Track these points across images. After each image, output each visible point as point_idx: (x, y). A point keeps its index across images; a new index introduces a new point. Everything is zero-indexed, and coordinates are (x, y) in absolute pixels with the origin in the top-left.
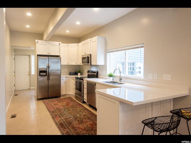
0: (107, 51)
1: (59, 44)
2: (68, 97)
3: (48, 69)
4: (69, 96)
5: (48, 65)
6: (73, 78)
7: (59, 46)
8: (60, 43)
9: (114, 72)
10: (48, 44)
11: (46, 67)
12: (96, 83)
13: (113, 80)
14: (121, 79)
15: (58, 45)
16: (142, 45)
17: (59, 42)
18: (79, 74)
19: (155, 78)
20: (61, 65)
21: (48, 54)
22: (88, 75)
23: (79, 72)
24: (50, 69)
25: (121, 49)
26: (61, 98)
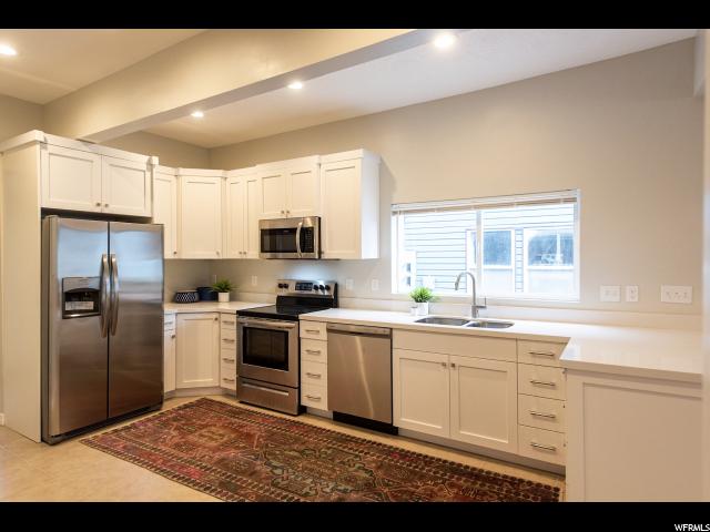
0: (387, 209)
1: (150, 165)
2: (193, 400)
3: (108, 280)
4: (196, 393)
5: (106, 260)
6: (215, 316)
7: (148, 174)
8: (155, 160)
9: (457, 284)
10: (96, 158)
11: (97, 273)
12: (391, 329)
13: (429, 313)
14: (476, 308)
15: (144, 167)
16: (566, 195)
17: (146, 158)
18: (224, 296)
19: (628, 299)
20: (164, 260)
21: (98, 210)
22: (279, 298)
23: (225, 288)
24: (116, 280)
25: (468, 203)
26: (167, 406)
